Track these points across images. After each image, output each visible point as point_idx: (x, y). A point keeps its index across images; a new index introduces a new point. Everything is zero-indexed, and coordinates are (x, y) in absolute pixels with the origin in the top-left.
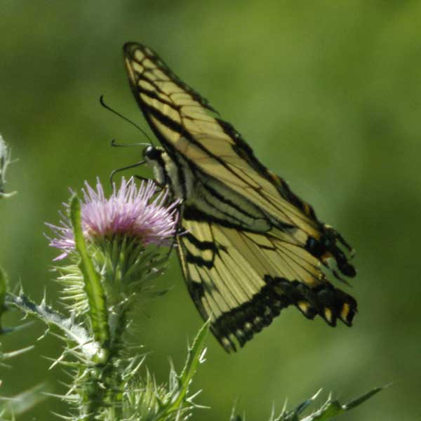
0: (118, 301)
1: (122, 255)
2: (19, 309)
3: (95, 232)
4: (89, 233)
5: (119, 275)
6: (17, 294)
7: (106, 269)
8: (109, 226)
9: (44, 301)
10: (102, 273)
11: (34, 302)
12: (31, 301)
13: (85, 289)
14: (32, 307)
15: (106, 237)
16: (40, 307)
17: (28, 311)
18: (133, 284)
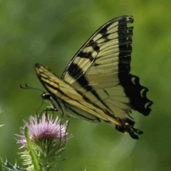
0: (46, 166)
1: (46, 147)
2: (6, 168)
3: (34, 137)
4: (32, 137)
5: (45, 155)
6: (5, 162)
8: (40, 135)
9: (16, 164)
10: (39, 155)
11: (12, 165)
12: (11, 165)
13: (32, 162)
14: (11, 167)
15: (39, 139)
16: (15, 167)
17: (10, 169)
18: (51, 158)
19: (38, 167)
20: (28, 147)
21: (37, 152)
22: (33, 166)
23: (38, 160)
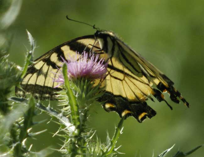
0: (84, 108)
1: (85, 87)
2: (38, 109)
3: (73, 76)
4: (70, 76)
5: (84, 96)
6: (37, 102)
7: (78, 94)
8: (79, 74)
9: (49, 105)
10: (77, 96)
11: (45, 106)
12: (43, 105)
13: (69, 103)
14: (44, 108)
15: (78, 78)
16: (48, 108)
17: (42, 110)
18: (90, 100)
19: (75, 108)
20: (66, 86)
21: (74, 93)
22: (69, 107)
23: (76, 101)
